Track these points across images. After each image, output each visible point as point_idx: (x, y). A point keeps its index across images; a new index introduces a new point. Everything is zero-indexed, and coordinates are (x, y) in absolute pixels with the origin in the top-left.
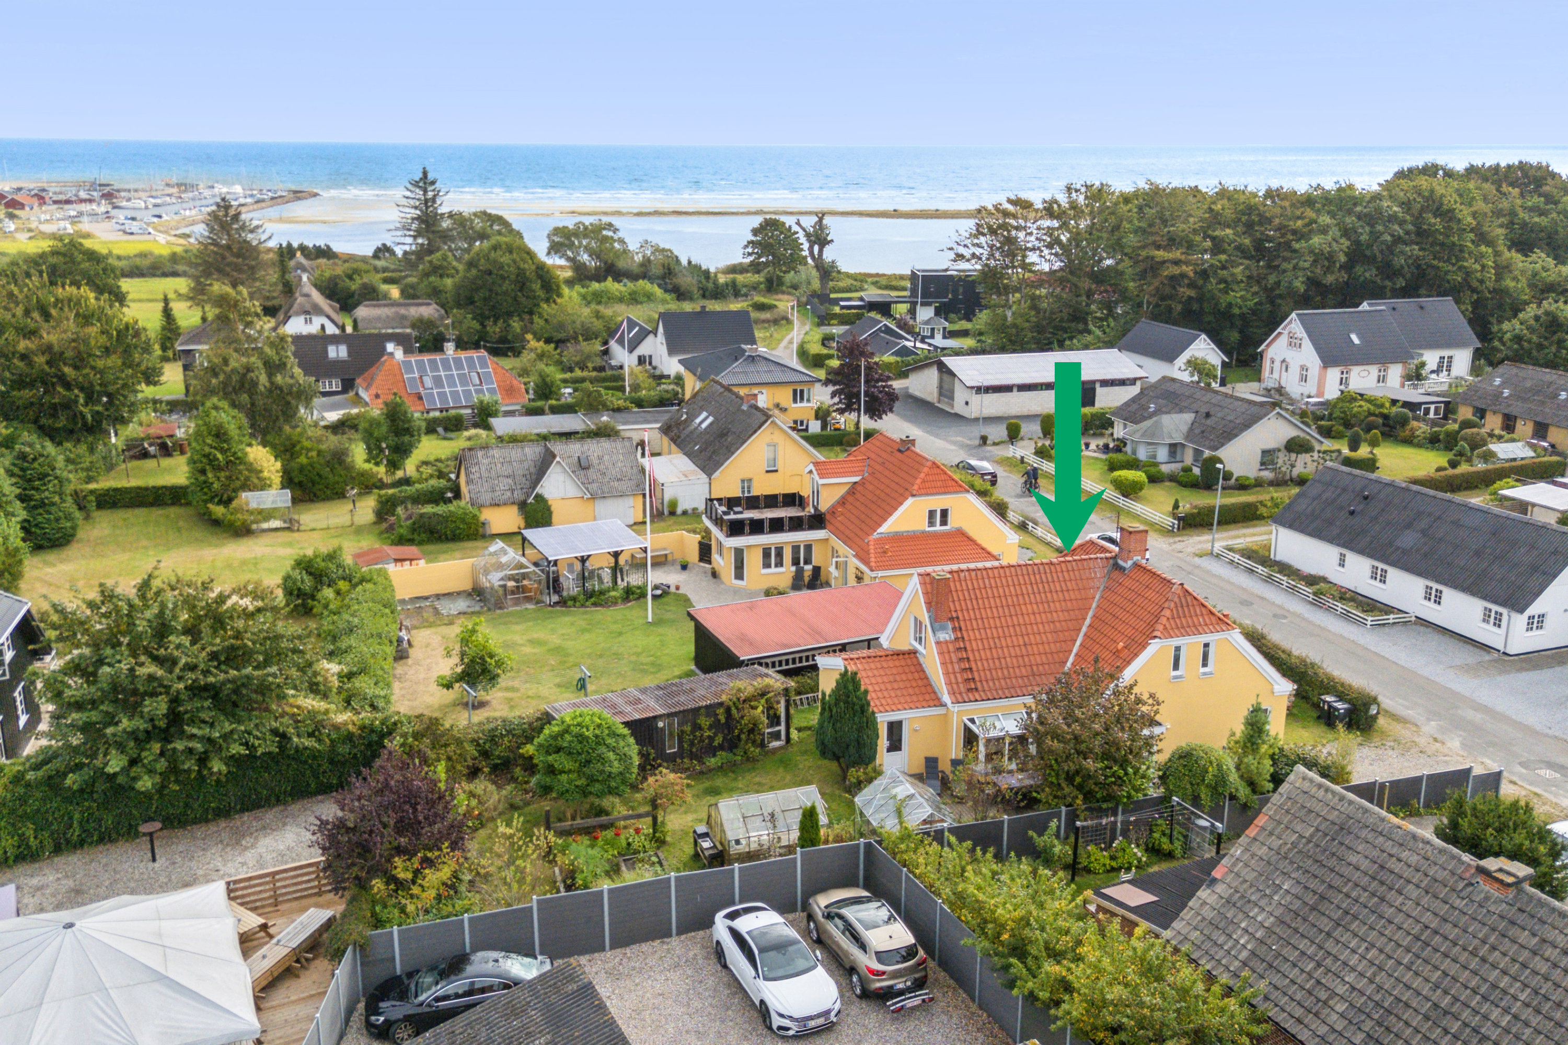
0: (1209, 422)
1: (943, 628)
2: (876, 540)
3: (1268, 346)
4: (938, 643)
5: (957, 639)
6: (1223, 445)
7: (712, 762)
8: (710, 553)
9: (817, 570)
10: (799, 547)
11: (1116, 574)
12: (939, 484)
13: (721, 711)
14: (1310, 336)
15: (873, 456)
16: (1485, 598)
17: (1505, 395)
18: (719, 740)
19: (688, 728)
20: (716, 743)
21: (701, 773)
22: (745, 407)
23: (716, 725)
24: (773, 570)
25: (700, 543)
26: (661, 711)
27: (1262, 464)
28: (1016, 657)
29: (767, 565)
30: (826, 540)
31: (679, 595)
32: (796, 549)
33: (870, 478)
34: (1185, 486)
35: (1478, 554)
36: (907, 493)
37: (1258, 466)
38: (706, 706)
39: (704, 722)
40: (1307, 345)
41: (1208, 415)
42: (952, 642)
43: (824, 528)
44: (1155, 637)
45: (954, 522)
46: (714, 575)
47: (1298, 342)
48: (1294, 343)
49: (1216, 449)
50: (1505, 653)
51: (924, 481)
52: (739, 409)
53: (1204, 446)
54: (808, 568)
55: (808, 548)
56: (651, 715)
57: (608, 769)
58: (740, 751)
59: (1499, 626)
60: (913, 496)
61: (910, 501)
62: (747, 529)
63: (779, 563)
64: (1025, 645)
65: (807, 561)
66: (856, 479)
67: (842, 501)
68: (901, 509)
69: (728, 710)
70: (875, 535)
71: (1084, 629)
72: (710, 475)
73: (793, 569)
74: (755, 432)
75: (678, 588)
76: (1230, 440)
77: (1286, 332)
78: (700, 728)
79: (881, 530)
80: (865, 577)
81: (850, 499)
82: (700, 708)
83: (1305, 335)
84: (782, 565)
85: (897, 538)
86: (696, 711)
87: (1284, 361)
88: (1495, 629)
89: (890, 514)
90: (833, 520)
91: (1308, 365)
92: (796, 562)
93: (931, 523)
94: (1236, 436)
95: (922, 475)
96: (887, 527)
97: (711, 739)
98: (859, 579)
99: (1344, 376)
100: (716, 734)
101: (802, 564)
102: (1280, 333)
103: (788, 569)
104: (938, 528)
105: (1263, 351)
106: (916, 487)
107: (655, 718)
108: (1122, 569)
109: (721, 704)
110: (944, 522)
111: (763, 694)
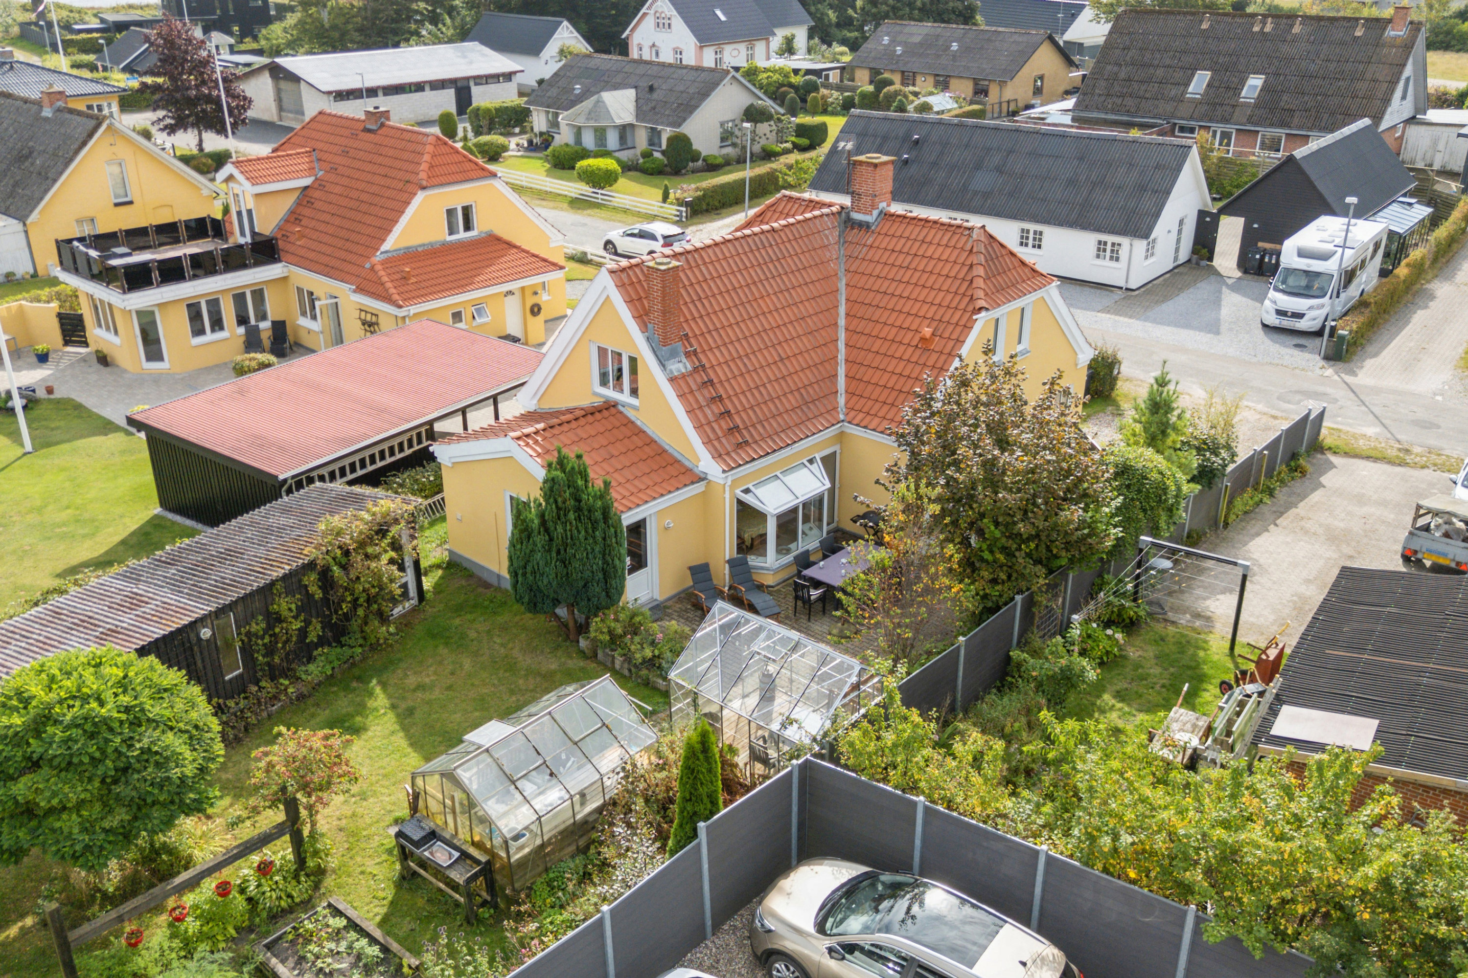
0: (655, 96)
1: (673, 354)
2: (383, 263)
3: (632, 30)
4: (672, 380)
5: (695, 369)
6: (685, 120)
7: (313, 671)
8: (83, 329)
9: (279, 328)
10: (244, 294)
11: (854, 235)
12: (454, 168)
13: (311, 580)
14: (680, 13)
15: (319, 145)
16: (1098, 229)
17: (899, 53)
18: (315, 631)
19: (258, 626)
20: (312, 637)
21: (301, 697)
22: (47, 113)
23: (307, 606)
24: (210, 337)
25: (60, 316)
26: (201, 609)
27: (723, 140)
28: (777, 380)
29: (199, 331)
30: (285, 279)
31: (58, 401)
32: (239, 299)
33: (332, 177)
34: (652, 174)
35: (1071, 182)
36: (410, 187)
37: (719, 144)
38: (285, 578)
39: (285, 605)
40: (678, 23)
41: (651, 89)
42: (691, 374)
43: (279, 260)
44: (981, 309)
45: (482, 225)
46: (103, 360)
47: (667, 22)
48: (663, 24)
49: (679, 125)
50: (1127, 289)
51: (431, 167)
52: (38, 118)
53: (662, 124)
54: (265, 325)
55: (258, 295)
56: (186, 620)
57: (175, 773)
58: (355, 639)
59: (1117, 259)
60: (424, 188)
61: (420, 197)
62: (155, 275)
63: (217, 324)
64: (782, 360)
65: (263, 317)
66: (307, 181)
67: (294, 217)
68: (410, 211)
69: (325, 576)
70: (379, 257)
71: (842, 322)
72: (22, 219)
73: (241, 330)
74: (84, 144)
75: (50, 391)
76: (691, 113)
77: (652, 12)
78: (279, 619)
79: (386, 246)
80: (382, 320)
81: (306, 212)
82: (273, 583)
83: (675, 13)
84: (222, 328)
85: (411, 255)
86: (267, 591)
87: (654, 45)
88: (1113, 264)
89: (396, 222)
90: (288, 247)
91: (682, 46)
92: (242, 320)
93: (452, 231)
94: (697, 107)
95: (427, 157)
96: (392, 243)
97: (303, 633)
98: (370, 325)
99: (718, 56)
100: (308, 623)
101: (253, 322)
102: (645, 14)
103: (233, 332)
104: (462, 235)
105: (627, 38)
106: (423, 175)
107: (193, 625)
108: (864, 226)
109: (311, 566)
110: (468, 227)
111: (382, 532)
